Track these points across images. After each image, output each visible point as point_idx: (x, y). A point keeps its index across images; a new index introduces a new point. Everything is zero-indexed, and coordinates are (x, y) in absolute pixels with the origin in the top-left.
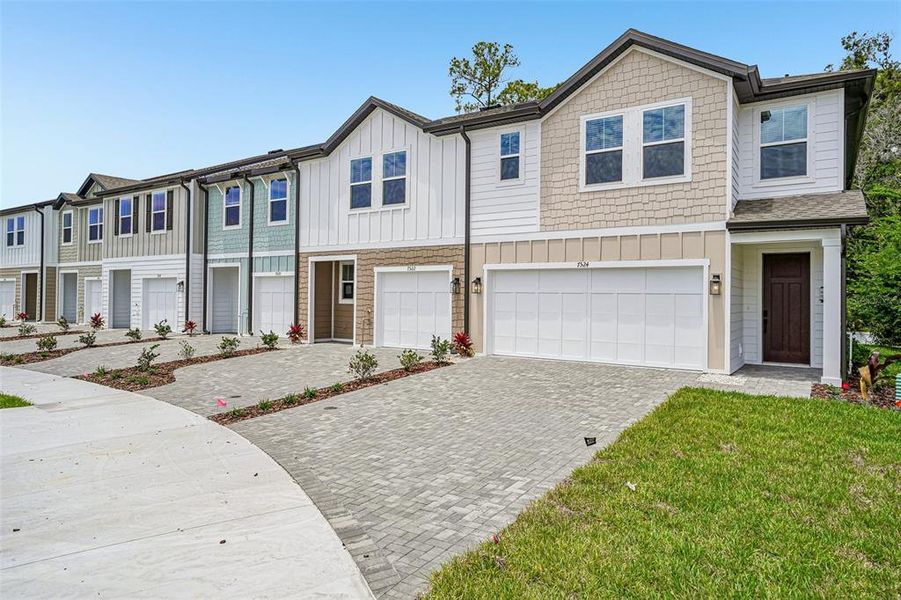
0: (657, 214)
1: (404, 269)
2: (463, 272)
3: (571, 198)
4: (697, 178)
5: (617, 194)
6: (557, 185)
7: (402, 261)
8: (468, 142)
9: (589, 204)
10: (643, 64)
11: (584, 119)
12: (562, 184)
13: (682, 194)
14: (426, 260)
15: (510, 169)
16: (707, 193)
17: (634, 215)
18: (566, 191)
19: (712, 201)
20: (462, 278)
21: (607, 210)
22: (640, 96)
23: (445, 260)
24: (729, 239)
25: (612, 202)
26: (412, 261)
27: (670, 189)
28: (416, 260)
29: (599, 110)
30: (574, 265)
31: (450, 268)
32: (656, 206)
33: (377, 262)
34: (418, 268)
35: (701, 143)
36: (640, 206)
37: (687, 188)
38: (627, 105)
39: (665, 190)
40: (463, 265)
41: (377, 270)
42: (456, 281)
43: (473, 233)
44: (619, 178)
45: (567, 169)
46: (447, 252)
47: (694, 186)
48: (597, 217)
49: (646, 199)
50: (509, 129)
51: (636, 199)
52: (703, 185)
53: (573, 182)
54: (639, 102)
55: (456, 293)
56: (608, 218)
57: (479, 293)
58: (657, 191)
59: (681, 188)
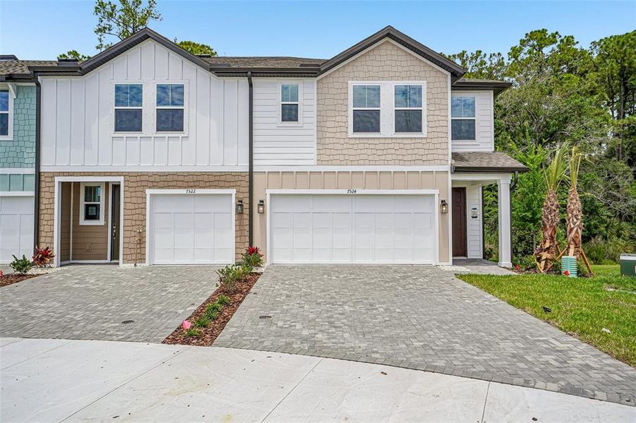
0: (405, 158)
1: (184, 191)
2: (247, 195)
3: (342, 141)
4: (431, 135)
5: (376, 142)
6: (330, 130)
7: (180, 184)
8: (251, 85)
9: (355, 147)
10: (394, 52)
11: (352, 84)
12: (334, 130)
13: (421, 146)
14: (208, 184)
15: (290, 113)
16: (437, 146)
17: (389, 157)
18: (338, 135)
19: (440, 151)
20: (246, 201)
21: (369, 152)
22: (392, 74)
23: (227, 184)
24: (450, 177)
25: (373, 146)
26: (192, 184)
27: (413, 141)
28: (197, 184)
29: (363, 79)
30: (345, 192)
31: (233, 191)
32: (404, 152)
33: (150, 184)
34: (198, 191)
35: (432, 113)
36: (393, 151)
37: (424, 141)
38: (383, 78)
39: (409, 141)
40: (247, 189)
41: (149, 192)
42: (240, 204)
43: (255, 163)
44: (378, 130)
45: (339, 119)
46: (229, 178)
47: (429, 140)
48: (362, 157)
49: (397, 147)
50: (290, 82)
51: (390, 146)
52: (435, 141)
53: (344, 129)
54: (392, 78)
55: (239, 213)
56: (370, 158)
57: (263, 213)
58: (405, 141)
59: (420, 141)
